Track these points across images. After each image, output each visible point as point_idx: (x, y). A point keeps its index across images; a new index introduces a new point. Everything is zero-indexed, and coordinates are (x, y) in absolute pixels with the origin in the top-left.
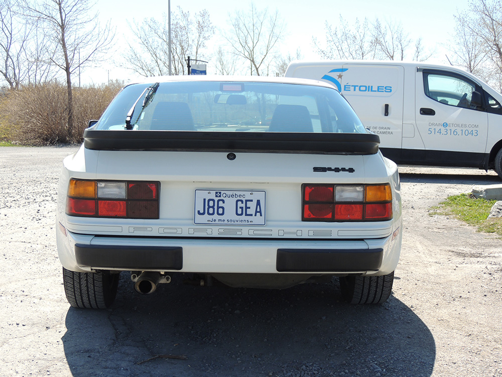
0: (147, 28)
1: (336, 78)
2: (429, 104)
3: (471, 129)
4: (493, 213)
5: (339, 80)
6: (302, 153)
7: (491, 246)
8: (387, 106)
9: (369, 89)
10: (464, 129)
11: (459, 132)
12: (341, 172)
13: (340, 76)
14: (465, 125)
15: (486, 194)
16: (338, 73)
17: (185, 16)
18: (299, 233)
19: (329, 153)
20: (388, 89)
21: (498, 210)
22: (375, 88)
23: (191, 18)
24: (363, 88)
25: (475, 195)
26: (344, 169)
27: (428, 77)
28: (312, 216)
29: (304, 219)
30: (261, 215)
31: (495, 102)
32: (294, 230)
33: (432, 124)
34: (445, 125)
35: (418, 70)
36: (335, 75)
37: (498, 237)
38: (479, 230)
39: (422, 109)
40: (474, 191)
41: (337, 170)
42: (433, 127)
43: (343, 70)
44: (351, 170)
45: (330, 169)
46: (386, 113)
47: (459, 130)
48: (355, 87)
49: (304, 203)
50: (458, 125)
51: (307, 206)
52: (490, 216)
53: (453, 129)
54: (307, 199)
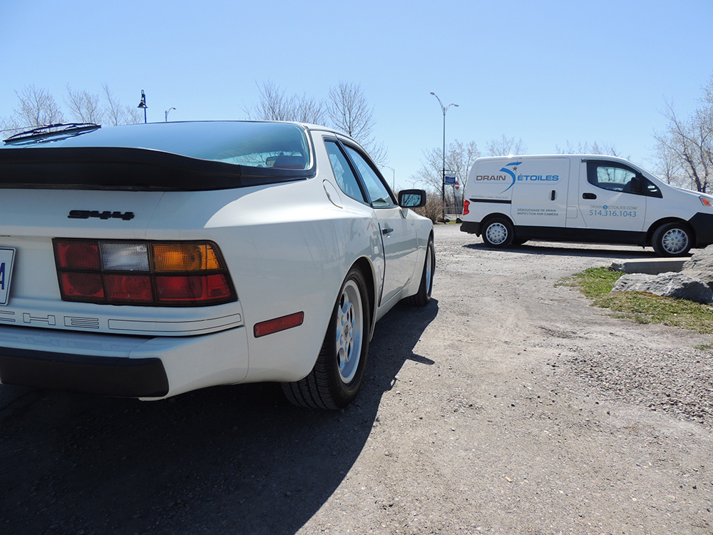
0: (435, 154)
1: (512, 170)
2: (592, 189)
3: (630, 210)
4: (617, 287)
5: (514, 172)
6: (69, 189)
7: (596, 323)
8: (554, 192)
9: (539, 178)
10: (623, 211)
11: (618, 213)
12: (111, 219)
13: (515, 169)
14: (624, 207)
15: (625, 267)
16: (514, 166)
17: (460, 146)
18: (51, 320)
19: (106, 188)
20: (556, 178)
21: (623, 284)
22: (544, 178)
23: (464, 147)
24: (534, 178)
25: (614, 268)
26: (117, 215)
27: (598, 169)
28: (76, 293)
29: (65, 298)
30: (3, 288)
31: (654, 187)
32: (44, 314)
33: (594, 207)
34: (606, 207)
35: (583, 161)
36: (511, 168)
37: (611, 312)
38: (595, 304)
39: (584, 194)
40: (613, 264)
41: (106, 215)
42: (594, 209)
43: (518, 164)
44: (129, 216)
45: (95, 214)
46: (553, 198)
47: (618, 212)
48: (527, 177)
49: (60, 270)
50: (617, 208)
51: (64, 276)
52: (613, 289)
53: (613, 211)
54: (63, 265)
